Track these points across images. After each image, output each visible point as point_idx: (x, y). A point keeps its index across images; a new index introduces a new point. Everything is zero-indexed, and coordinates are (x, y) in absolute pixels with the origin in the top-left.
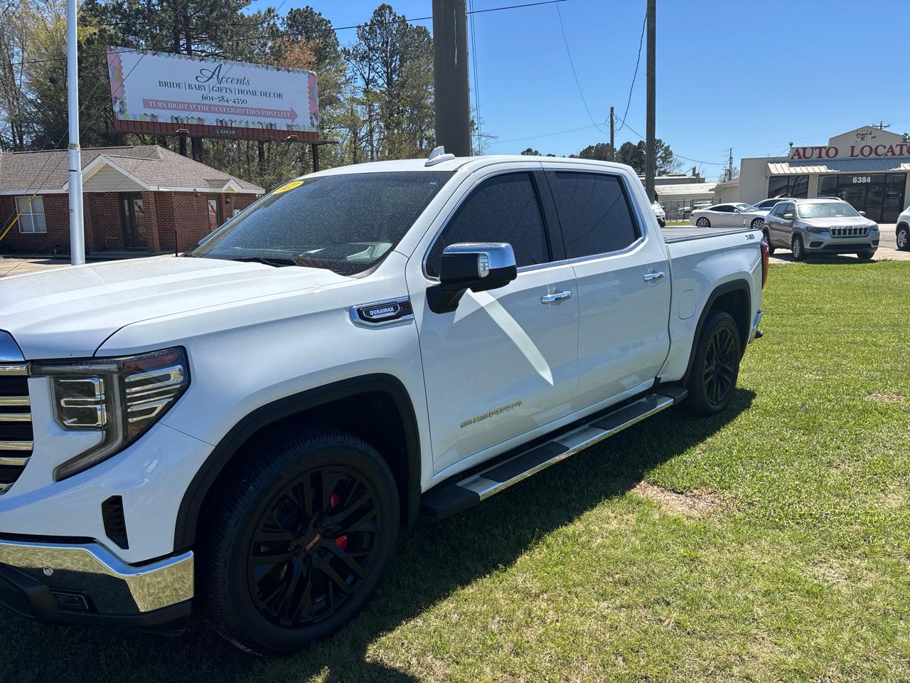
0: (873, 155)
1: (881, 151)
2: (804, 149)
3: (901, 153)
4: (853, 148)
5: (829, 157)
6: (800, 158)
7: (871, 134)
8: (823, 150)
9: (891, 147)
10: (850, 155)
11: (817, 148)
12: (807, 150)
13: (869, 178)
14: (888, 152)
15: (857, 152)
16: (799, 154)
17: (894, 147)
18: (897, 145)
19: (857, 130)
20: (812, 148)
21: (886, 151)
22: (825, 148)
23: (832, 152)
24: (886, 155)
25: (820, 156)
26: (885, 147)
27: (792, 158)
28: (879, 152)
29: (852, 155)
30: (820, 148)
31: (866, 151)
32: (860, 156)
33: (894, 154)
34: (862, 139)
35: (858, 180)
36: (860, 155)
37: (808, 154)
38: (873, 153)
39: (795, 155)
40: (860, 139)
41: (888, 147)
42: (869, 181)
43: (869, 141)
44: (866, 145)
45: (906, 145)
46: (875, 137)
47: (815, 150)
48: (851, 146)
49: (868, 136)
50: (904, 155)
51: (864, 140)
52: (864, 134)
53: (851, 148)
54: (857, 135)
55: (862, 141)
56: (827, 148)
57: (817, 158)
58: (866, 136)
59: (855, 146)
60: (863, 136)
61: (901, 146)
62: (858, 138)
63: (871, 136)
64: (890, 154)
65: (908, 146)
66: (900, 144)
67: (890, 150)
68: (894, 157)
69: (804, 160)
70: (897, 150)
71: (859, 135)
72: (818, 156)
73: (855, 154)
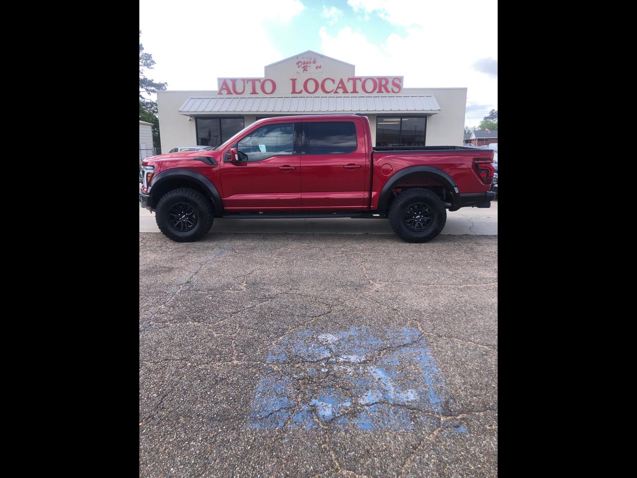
0: (320, 92)
1: (329, 86)
2: (234, 81)
3: (355, 91)
4: (294, 81)
5: (265, 93)
6: (229, 93)
7: (314, 62)
8: (258, 85)
9: (341, 82)
10: (291, 90)
11: (249, 80)
12: (236, 82)
14: (338, 87)
15: (300, 86)
16: (227, 89)
17: (345, 81)
18: (349, 79)
19: (297, 57)
20: (244, 80)
21: (334, 87)
22: (259, 80)
23: (268, 87)
24: (336, 92)
25: (254, 92)
26: (333, 81)
27: (220, 93)
28: (327, 89)
29: (294, 92)
30: (254, 81)
31: (311, 86)
32: (304, 93)
33: (345, 91)
34: (305, 69)
36: (304, 91)
37: (239, 89)
38: (320, 89)
39: (222, 89)
40: (301, 69)
41: (337, 82)
43: (312, 72)
44: (309, 78)
45: (360, 79)
46: (320, 67)
47: (247, 83)
48: (291, 79)
49: (310, 65)
50: (358, 92)
51: (307, 70)
52: (306, 62)
53: (291, 82)
54: (298, 63)
55: (305, 72)
56: (262, 81)
57: (251, 94)
58: (308, 65)
59: (296, 79)
60: (306, 65)
61: (355, 80)
62: (299, 67)
63: (316, 65)
64: (341, 91)
65: (363, 80)
66: (352, 77)
67: (340, 86)
68: (346, 95)
69: (234, 95)
70: (349, 86)
71: (300, 64)
72: (251, 92)
73: (297, 90)
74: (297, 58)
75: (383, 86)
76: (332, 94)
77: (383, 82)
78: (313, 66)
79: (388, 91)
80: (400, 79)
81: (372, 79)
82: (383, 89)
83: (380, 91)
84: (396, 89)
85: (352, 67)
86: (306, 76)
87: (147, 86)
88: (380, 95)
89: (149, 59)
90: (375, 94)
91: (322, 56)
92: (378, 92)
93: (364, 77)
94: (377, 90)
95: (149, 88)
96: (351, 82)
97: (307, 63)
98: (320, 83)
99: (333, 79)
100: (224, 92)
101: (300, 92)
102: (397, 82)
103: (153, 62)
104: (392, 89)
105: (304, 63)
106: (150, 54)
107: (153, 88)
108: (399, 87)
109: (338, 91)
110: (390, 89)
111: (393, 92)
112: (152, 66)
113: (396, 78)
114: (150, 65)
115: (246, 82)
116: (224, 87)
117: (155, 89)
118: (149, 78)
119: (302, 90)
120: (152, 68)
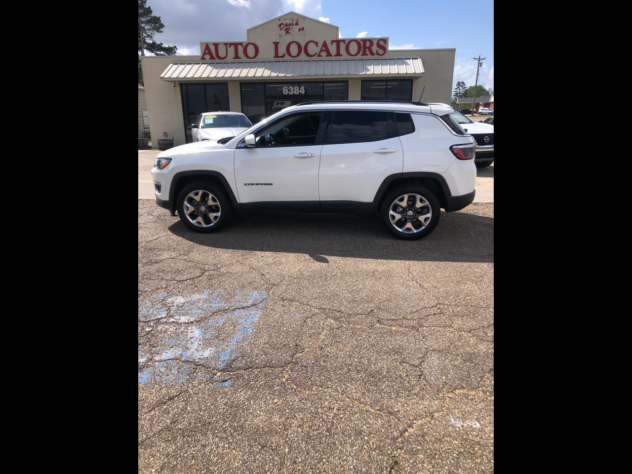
0: (303, 55)
1: (312, 49)
2: (216, 45)
3: (338, 54)
4: (276, 44)
5: (248, 57)
6: (212, 58)
7: (297, 24)
8: (240, 49)
9: (325, 44)
10: (273, 54)
11: (231, 44)
12: (219, 46)
13: (303, 88)
14: (321, 51)
15: (282, 50)
16: (210, 53)
17: (329, 44)
18: (333, 41)
19: (279, 18)
20: (226, 44)
21: (318, 49)
22: (241, 44)
23: (251, 51)
24: (319, 55)
25: (237, 56)
26: (316, 44)
27: (203, 58)
28: (311, 52)
29: (277, 56)
30: (236, 45)
31: (294, 50)
32: (287, 57)
33: (329, 54)
34: (287, 32)
35: (289, 90)
36: (287, 55)
37: (222, 53)
38: (303, 52)
39: (204, 54)
40: (283, 32)
41: (320, 44)
42: (303, 92)
43: (295, 35)
44: (292, 41)
45: (343, 41)
46: (303, 29)
47: (230, 47)
48: (274, 43)
49: (293, 27)
50: (342, 55)
51: (290, 33)
52: (288, 24)
53: (274, 45)
54: (280, 25)
55: (287, 34)
56: (244, 45)
57: (234, 58)
58: (291, 27)
59: (279, 43)
60: (287, 27)
61: (338, 42)
62: (281, 30)
63: (298, 27)
64: (324, 54)
65: (347, 42)
66: (335, 39)
67: (324, 49)
68: (329, 58)
69: (217, 60)
70: (333, 49)
71: (282, 26)
72: (234, 56)
73: (280, 54)
74: (279, 20)
75: (367, 48)
76: (315, 58)
77: (368, 44)
78: (295, 29)
79: (372, 54)
80: (385, 41)
81: (356, 41)
82: (367, 52)
83: (365, 54)
84: (381, 51)
85: (336, 29)
86: (288, 39)
87: (157, 50)
88: (364, 57)
89: (158, 22)
90: (359, 56)
91: (305, 18)
92: (362, 55)
93: (347, 39)
94: (361, 52)
95: (158, 52)
96: (335, 44)
97: (290, 25)
98: (303, 46)
99: (316, 41)
100: (207, 57)
101: (283, 56)
102: (381, 43)
103: (162, 26)
104: (377, 51)
105: (287, 25)
106: (158, 17)
107: (162, 53)
108: (384, 49)
109: (321, 54)
110: (374, 52)
111: (378, 54)
112: (162, 30)
113: (381, 40)
114: (160, 29)
115: (228, 46)
116: (207, 52)
117: (165, 53)
118: (158, 43)
119: (285, 54)
120: (161, 32)
